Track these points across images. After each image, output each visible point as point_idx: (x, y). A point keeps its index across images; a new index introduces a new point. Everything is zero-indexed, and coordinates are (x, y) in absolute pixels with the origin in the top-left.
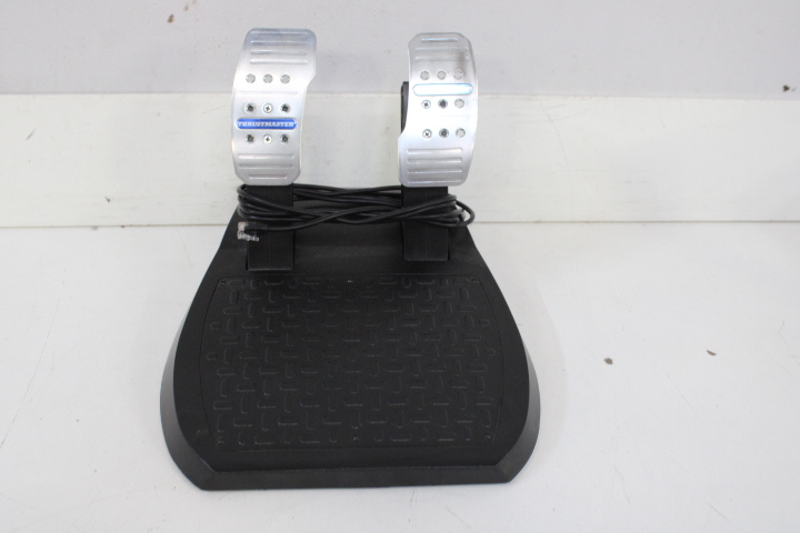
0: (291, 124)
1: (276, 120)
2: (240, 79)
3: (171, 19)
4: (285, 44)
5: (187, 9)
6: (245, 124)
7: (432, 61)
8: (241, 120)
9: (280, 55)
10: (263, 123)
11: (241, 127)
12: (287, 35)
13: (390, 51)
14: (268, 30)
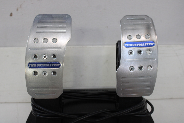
0: (58, 65)
1: (49, 63)
2: (31, 40)
3: (11, 15)
4: (55, 22)
5: (17, 10)
6: (32, 65)
7: (133, 29)
8: (30, 63)
9: (52, 28)
10: (42, 65)
11: (31, 67)
12: (56, 17)
13: (107, 27)
14: (46, 15)
